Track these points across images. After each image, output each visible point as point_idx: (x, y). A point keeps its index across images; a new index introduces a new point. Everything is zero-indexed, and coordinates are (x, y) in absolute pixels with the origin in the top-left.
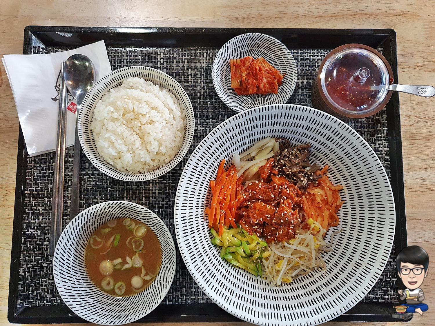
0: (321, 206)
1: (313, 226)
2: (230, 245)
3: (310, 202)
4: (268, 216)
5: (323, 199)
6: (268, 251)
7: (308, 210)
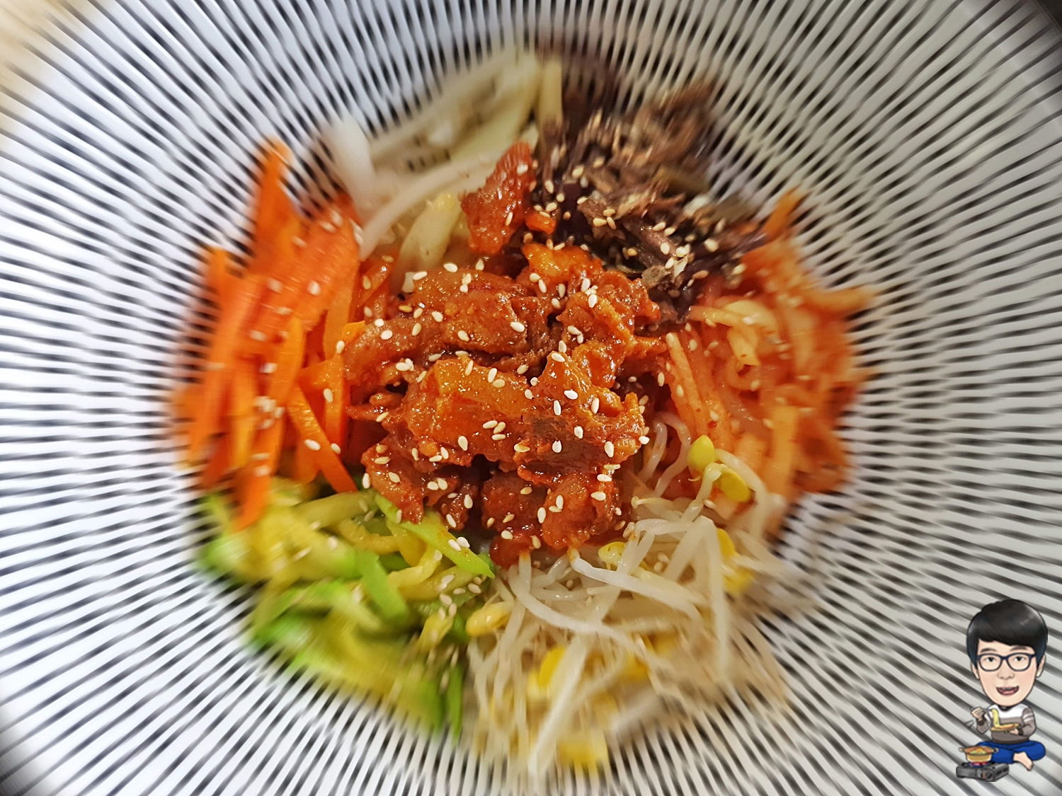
0: (755, 385)
1: (712, 473)
2: (308, 573)
3: (704, 371)
4: (496, 428)
5: (767, 350)
6: (501, 600)
7: (695, 403)
